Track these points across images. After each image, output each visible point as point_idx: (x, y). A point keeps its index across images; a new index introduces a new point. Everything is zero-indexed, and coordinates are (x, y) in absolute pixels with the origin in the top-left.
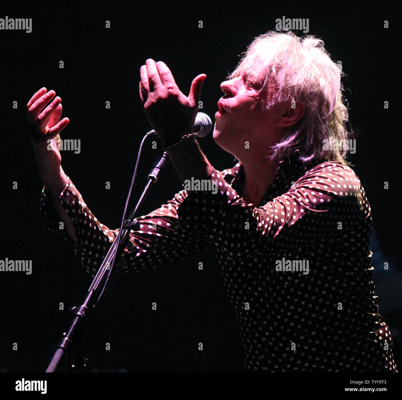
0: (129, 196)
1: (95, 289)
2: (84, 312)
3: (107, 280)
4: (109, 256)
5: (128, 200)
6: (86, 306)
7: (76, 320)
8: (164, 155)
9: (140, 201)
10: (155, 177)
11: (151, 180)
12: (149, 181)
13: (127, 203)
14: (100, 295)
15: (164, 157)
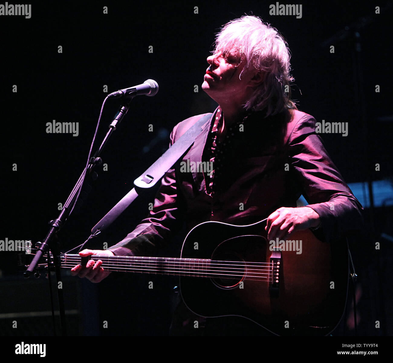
0: (93, 140)
1: (67, 207)
2: (58, 224)
3: (76, 200)
4: (78, 183)
5: (93, 143)
6: (60, 219)
7: (52, 230)
8: (121, 111)
9: (103, 143)
10: (114, 126)
11: (111, 128)
12: (110, 129)
13: (92, 145)
14: (71, 212)
15: (121, 112)
